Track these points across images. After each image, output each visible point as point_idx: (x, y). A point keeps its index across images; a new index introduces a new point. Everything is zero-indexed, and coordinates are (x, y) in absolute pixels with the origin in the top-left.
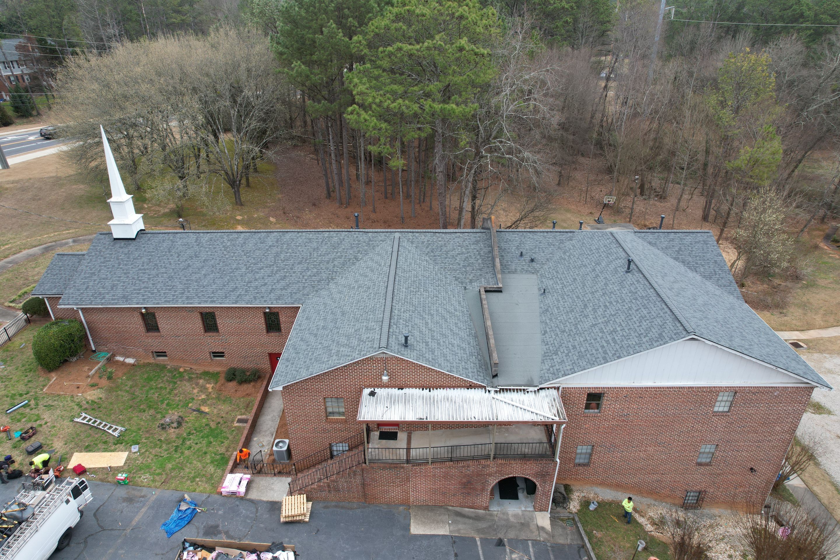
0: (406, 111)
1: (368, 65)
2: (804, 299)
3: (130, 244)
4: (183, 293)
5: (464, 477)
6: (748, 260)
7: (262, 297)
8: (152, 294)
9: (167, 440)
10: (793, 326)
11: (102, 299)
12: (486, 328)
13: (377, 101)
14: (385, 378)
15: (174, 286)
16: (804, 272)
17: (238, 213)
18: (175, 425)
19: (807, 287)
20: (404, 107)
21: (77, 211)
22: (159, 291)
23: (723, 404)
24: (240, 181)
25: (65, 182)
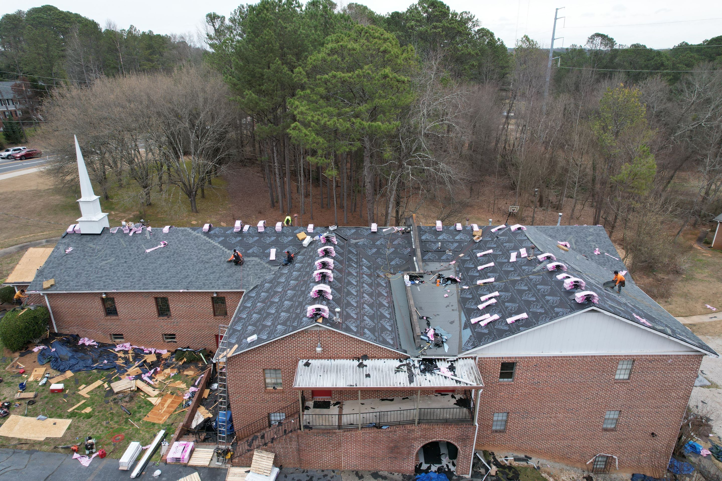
0: (339, 127)
1: (308, 91)
2: (685, 290)
3: (95, 239)
4: (140, 280)
5: (392, 442)
6: (634, 257)
7: (211, 283)
8: (112, 281)
9: (118, 413)
10: (677, 312)
11: (66, 286)
12: (409, 307)
13: (315, 119)
14: (319, 349)
15: (133, 274)
16: (683, 267)
17: (193, 218)
18: (127, 399)
19: (687, 280)
20: (338, 125)
21: (52, 216)
22: (119, 279)
23: (623, 372)
24: (196, 192)
25: (44, 194)
